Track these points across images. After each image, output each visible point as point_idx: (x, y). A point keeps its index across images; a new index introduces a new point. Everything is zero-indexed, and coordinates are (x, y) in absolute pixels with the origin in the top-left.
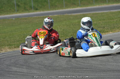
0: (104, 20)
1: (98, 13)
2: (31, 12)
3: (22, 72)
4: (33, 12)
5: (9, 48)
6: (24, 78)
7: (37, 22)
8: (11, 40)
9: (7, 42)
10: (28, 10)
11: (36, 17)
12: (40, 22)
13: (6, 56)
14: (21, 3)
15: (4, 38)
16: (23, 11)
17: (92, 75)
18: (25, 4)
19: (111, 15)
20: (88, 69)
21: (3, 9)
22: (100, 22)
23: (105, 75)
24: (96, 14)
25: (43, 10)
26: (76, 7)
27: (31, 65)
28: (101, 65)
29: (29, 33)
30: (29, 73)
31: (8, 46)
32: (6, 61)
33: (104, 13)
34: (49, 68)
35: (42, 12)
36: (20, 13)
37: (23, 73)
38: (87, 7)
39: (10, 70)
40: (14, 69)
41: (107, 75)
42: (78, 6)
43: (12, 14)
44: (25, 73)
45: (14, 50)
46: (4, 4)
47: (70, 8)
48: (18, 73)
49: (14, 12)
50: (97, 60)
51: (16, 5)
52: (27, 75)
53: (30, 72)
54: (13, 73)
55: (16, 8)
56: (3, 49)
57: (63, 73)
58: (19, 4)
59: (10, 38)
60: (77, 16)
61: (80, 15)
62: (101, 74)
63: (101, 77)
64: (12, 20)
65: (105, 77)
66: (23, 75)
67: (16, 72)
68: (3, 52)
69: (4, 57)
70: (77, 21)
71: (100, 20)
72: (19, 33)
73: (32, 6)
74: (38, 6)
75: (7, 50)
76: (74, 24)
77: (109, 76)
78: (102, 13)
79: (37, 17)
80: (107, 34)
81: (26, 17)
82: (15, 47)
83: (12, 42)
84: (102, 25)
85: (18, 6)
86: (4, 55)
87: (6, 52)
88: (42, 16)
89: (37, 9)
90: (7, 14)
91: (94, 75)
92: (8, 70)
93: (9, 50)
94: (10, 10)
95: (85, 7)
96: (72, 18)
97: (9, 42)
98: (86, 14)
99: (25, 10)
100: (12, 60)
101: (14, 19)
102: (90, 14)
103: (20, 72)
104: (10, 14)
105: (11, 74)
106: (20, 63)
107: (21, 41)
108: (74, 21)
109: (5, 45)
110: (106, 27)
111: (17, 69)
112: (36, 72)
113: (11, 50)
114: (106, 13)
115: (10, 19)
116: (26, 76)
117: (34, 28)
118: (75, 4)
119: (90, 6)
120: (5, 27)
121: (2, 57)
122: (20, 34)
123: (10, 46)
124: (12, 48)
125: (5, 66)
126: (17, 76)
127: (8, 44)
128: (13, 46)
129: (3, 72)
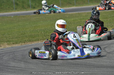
2: (29, 10)
3: (20, 67)
4: (31, 10)
5: (8, 44)
6: (22, 73)
7: (35, 20)
8: (9, 37)
9: (5, 39)
10: (26, 8)
11: (33, 15)
12: (37, 20)
13: (6, 51)
14: (19, 2)
15: (3, 35)
16: (21, 10)
17: (87, 71)
18: (23, 2)
19: (105, 14)
20: (82, 65)
21: (2, 7)
23: (99, 71)
26: (71, 7)
27: (28, 61)
28: (95, 61)
29: (27, 30)
30: (27, 69)
31: (6, 42)
32: (5, 56)
34: (46, 64)
36: (18, 11)
37: (21, 68)
38: (82, 6)
39: (9, 65)
40: (13, 64)
41: (101, 71)
42: (74, 5)
43: (11, 12)
44: (22, 68)
45: (12, 46)
46: (3, 2)
47: (66, 7)
48: (17, 68)
49: (12, 10)
51: (15, 4)
52: (25, 70)
53: (28, 67)
54: (11, 68)
55: (14, 6)
56: (2, 45)
57: (59, 69)
58: (18, 2)
59: (9, 34)
60: (72, 15)
61: (76, 13)
62: (95, 70)
63: (95, 73)
64: (11, 17)
65: (99, 73)
66: (21, 70)
68: (2, 48)
69: (3, 52)
70: (72, 19)
72: (17, 30)
73: (30, 5)
74: (35, 5)
75: (6, 46)
76: (69, 22)
77: (103, 72)
81: (24, 15)
82: (13, 44)
83: (11, 39)
85: (17, 4)
86: (3, 50)
87: (4, 48)
89: (34, 8)
90: (7, 12)
91: (89, 72)
92: (6, 65)
93: (7, 46)
94: (9, 8)
95: (81, 6)
96: (67, 16)
97: (8, 39)
98: (81, 13)
99: (23, 8)
100: (11, 55)
101: (12, 16)
102: (85, 13)
103: (18, 67)
105: (10, 69)
106: (18, 58)
107: (20, 38)
108: (70, 20)
109: (4, 41)
111: (15, 64)
112: (33, 68)
113: (10, 46)
115: (8, 16)
116: (24, 71)
117: (31, 26)
118: (70, 3)
119: (85, 5)
120: (4, 24)
123: (8, 42)
124: (11, 44)
125: (3, 61)
126: (15, 71)
127: (7, 40)
128: (12, 42)
129: (2, 67)
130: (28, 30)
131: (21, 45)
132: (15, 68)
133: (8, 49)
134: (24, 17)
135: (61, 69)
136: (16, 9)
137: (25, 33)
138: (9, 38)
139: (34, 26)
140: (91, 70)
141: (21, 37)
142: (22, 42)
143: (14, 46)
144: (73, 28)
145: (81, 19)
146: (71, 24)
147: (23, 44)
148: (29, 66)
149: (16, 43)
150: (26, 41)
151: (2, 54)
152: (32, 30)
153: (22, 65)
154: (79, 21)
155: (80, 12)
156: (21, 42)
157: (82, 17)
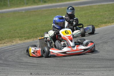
0: (110, 11)
1: (103, 5)
2: (40, 5)
3: (32, 63)
4: (42, 4)
5: (19, 40)
6: (34, 68)
7: (46, 14)
8: (21, 32)
9: (17, 34)
10: (37, 3)
11: (44, 9)
12: (49, 14)
13: (17, 47)
15: (15, 31)
16: (32, 4)
17: (99, 65)
21: (13, 2)
22: (105, 13)
23: (112, 64)
24: (102, 5)
25: (51, 3)
28: (108, 55)
30: (39, 64)
31: (18, 38)
32: (17, 52)
33: (109, 4)
35: (50, 5)
36: (29, 5)
37: (34, 63)
39: (22, 61)
40: (25, 60)
43: (22, 7)
45: (24, 42)
48: (29, 64)
49: (23, 5)
50: (104, 50)
52: (38, 66)
54: (24, 64)
55: (25, 1)
56: (14, 41)
57: (72, 63)
59: (20, 30)
60: (83, 8)
61: (87, 6)
62: (107, 63)
63: (108, 66)
64: (22, 12)
65: (112, 66)
66: (33, 66)
67: (27, 62)
68: (14, 44)
69: (15, 48)
70: (84, 12)
71: (106, 11)
76: (81, 16)
78: (107, 5)
79: (46, 9)
80: (112, 24)
81: (35, 10)
82: (25, 39)
83: (23, 34)
84: (107, 16)
86: (15, 46)
87: (17, 44)
88: (50, 9)
89: (45, 2)
90: (17, 7)
91: (101, 65)
93: (19, 42)
94: (20, 3)
99: (35, 2)
100: (23, 51)
101: (24, 12)
102: (96, 5)
103: (31, 63)
104: (20, 7)
105: (22, 65)
108: (81, 13)
110: (112, 18)
111: (28, 60)
112: (46, 63)
113: (22, 42)
114: (111, 4)
115: (20, 12)
116: (36, 67)
117: (43, 20)
120: (16, 20)
121: (13, 49)
122: (30, 26)
123: (20, 37)
124: (23, 39)
125: (16, 57)
126: (28, 66)
127: (19, 36)
128: (24, 38)
129: (14, 63)
130: (40, 25)
131: (33, 40)
132: (27, 64)
133: (20, 45)
134: (35, 12)
135: (73, 63)
136: (27, 4)
137: (36, 28)
138: (21, 34)
139: (46, 20)
140: (103, 64)
141: (33, 32)
142: (34, 37)
143: (26, 41)
144: (85, 21)
145: (92, 12)
146: (83, 17)
147: (35, 39)
148: (41, 61)
149: (28, 38)
150: (38, 36)
151: (14, 50)
152: (43, 24)
153: (34, 61)
154: (91, 13)
155: (91, 5)
156: (32, 37)
157: (93, 10)
